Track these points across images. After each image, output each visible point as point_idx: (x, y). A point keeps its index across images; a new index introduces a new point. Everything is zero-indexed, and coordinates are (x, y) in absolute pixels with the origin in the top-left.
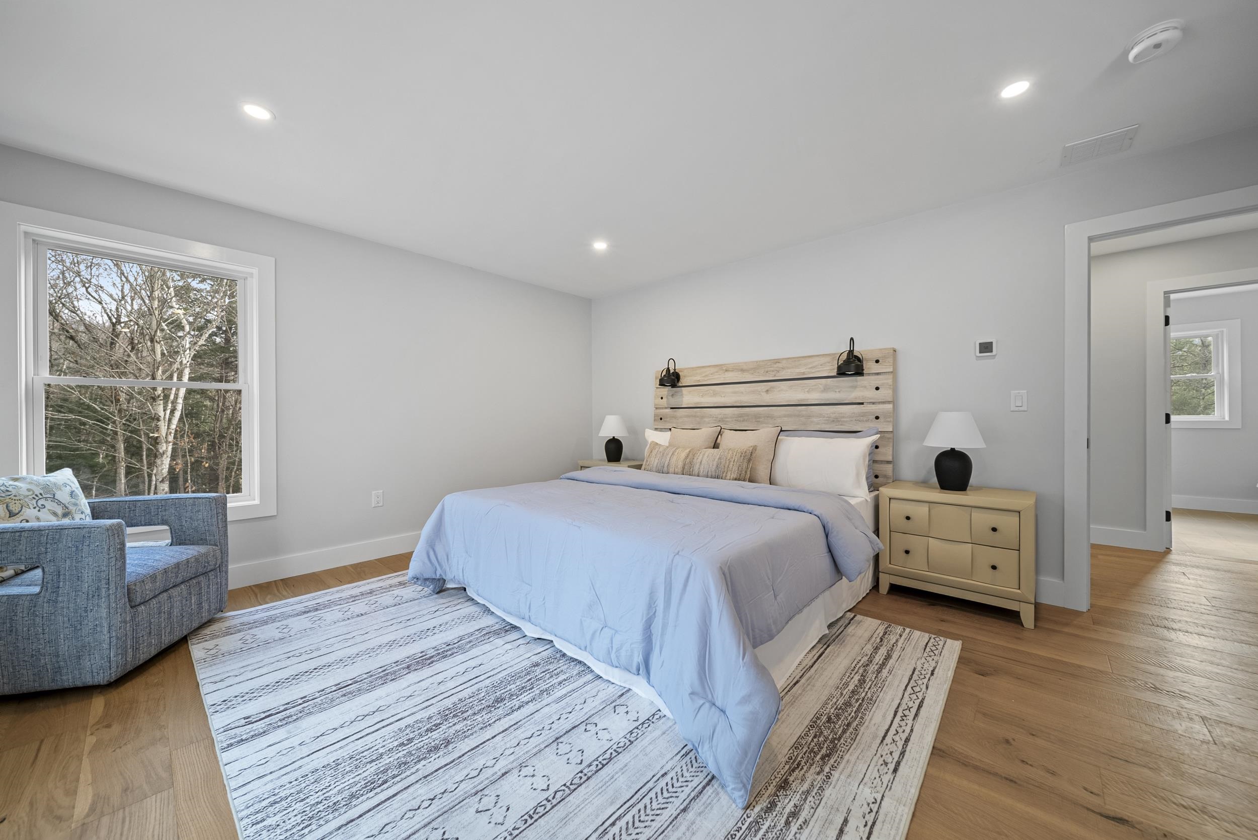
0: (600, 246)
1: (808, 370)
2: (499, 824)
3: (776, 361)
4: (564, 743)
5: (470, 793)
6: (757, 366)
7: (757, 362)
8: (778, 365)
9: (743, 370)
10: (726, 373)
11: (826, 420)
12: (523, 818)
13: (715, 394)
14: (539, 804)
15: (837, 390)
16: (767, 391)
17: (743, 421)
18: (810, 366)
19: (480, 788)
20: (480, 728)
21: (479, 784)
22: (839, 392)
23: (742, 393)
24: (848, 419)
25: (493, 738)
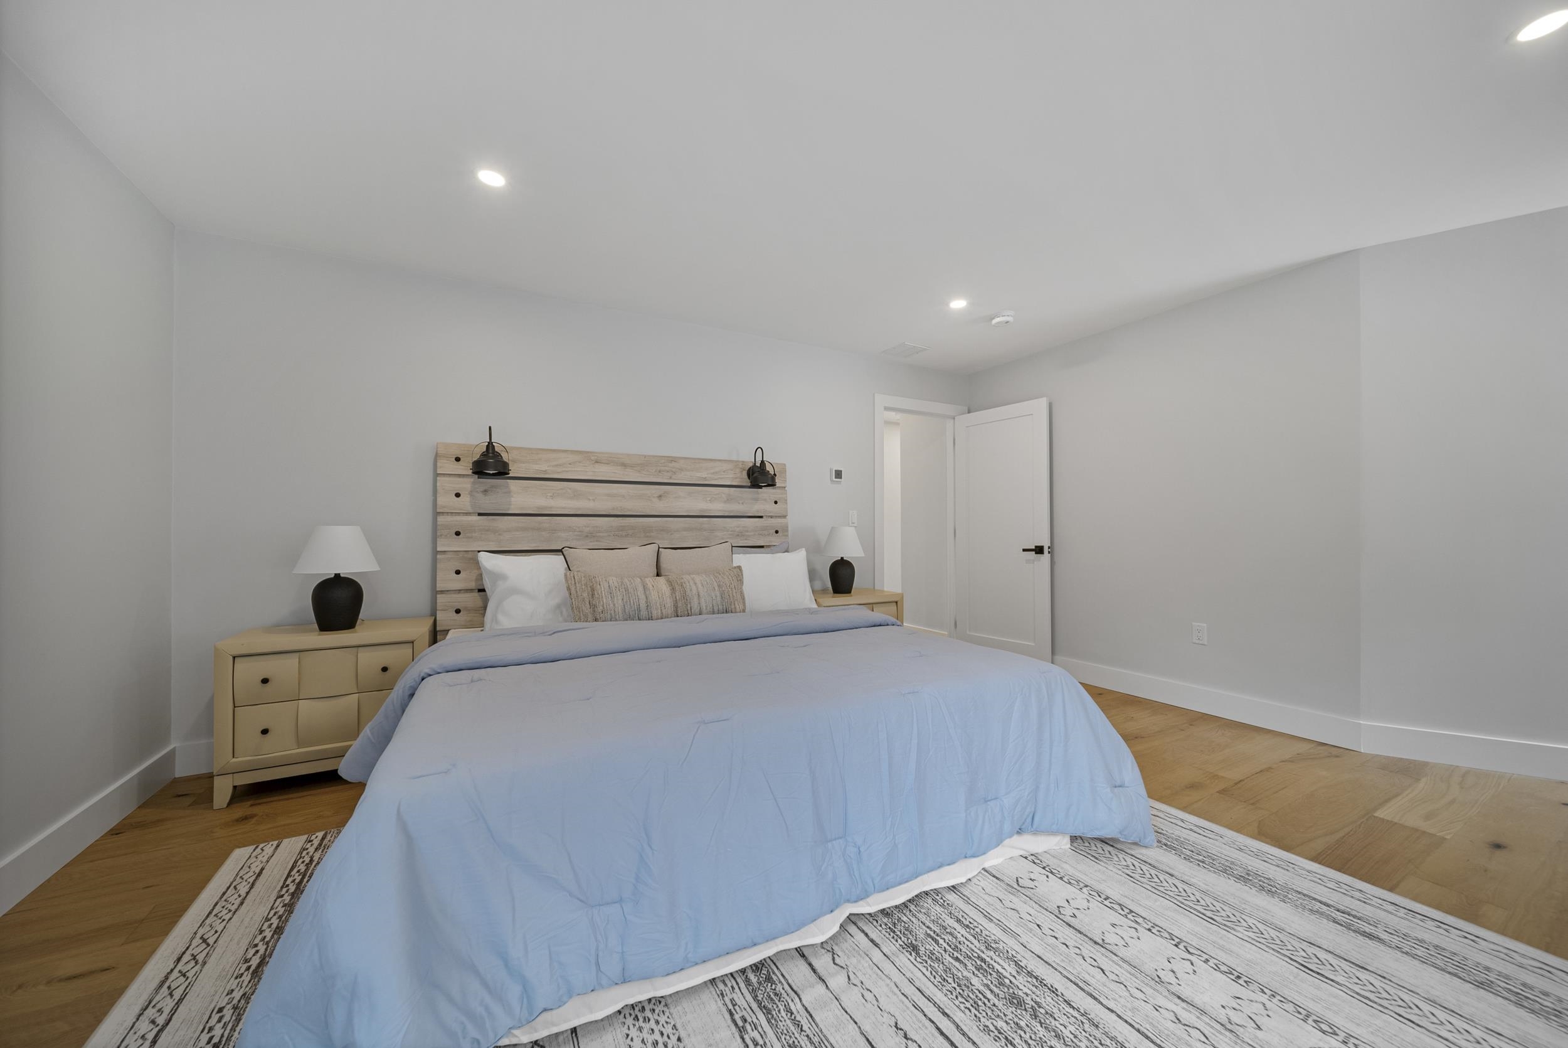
0: (491, 178)
1: (710, 476)
2: (1265, 1007)
3: (670, 459)
4: (1104, 938)
5: (1234, 1038)
6: (646, 462)
7: (645, 457)
8: (674, 464)
9: (624, 465)
10: (597, 465)
11: (730, 535)
12: (1245, 984)
13: (577, 496)
14: (1216, 970)
15: (741, 502)
16: (660, 497)
17: (627, 536)
18: (712, 471)
19: (1218, 1027)
20: (1093, 1028)
21: (1212, 1027)
22: (742, 503)
23: (623, 496)
24: (752, 533)
25: (1112, 1011)
